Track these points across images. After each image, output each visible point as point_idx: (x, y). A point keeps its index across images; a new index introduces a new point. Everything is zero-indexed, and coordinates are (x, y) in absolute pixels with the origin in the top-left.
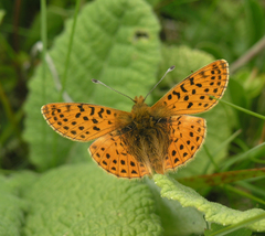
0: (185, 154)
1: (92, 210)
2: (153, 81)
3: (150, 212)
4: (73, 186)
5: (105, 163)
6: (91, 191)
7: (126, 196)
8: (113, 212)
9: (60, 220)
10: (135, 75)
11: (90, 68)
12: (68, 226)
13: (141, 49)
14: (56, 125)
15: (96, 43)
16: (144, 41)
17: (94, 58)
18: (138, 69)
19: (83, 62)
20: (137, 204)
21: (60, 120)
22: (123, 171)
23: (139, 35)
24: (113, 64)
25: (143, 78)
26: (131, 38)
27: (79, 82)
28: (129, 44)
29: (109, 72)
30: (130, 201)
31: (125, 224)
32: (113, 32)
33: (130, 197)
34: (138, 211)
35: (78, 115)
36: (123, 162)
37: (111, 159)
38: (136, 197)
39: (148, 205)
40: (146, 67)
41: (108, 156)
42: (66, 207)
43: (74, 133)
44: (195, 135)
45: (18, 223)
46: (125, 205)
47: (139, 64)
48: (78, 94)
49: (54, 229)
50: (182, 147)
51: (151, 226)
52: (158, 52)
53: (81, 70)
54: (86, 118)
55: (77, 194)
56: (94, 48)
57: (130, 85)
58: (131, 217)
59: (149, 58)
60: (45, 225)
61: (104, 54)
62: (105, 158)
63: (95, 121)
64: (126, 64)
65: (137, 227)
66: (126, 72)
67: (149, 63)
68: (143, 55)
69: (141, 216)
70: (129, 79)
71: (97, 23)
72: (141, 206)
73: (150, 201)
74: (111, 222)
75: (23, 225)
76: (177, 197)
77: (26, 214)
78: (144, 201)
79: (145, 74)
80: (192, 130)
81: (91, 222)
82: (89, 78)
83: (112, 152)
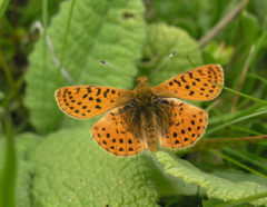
0: (186, 139)
1: (93, 176)
2: (139, 56)
3: (147, 179)
4: (73, 151)
5: (105, 142)
6: (91, 157)
7: (124, 164)
8: (113, 179)
9: (64, 184)
10: (124, 50)
11: (82, 44)
12: (73, 190)
13: (129, 28)
14: (64, 106)
15: (88, 22)
16: (131, 21)
17: (86, 35)
18: (125, 46)
19: (77, 38)
20: (135, 171)
21: (69, 101)
22: (121, 150)
23: (127, 16)
24: (103, 41)
25: (130, 53)
26: (120, 19)
27: (73, 56)
28: (118, 23)
29: (100, 47)
30: (128, 169)
31: (125, 190)
32: (104, 13)
33: (127, 164)
34: (136, 178)
35: (85, 96)
36: (121, 141)
37: (111, 138)
38: (133, 165)
39: (144, 173)
40: (133, 44)
41: (108, 136)
42: (69, 172)
43: (77, 112)
44: (197, 124)
45: (27, 185)
46: (124, 172)
47: (127, 41)
48: (72, 66)
49: (60, 193)
50: (183, 132)
51: (149, 193)
52: (142, 30)
53: (75, 46)
54: (91, 99)
55: (78, 159)
56: (86, 27)
57: (118, 59)
58: (130, 184)
59: (136, 36)
60: (51, 187)
61: (95, 32)
62: (105, 138)
63: (99, 101)
64: (115, 41)
65: (137, 194)
66: (115, 48)
67: (136, 40)
68: (130, 34)
69: (139, 183)
70: (117, 54)
71: (89, 5)
72: (139, 174)
73: (146, 169)
74: (113, 188)
75: (31, 187)
76: (180, 174)
77: (32, 176)
78: (141, 169)
79: (132, 49)
80: (193, 119)
81: (94, 188)
82: (81, 52)
83: (112, 131)
